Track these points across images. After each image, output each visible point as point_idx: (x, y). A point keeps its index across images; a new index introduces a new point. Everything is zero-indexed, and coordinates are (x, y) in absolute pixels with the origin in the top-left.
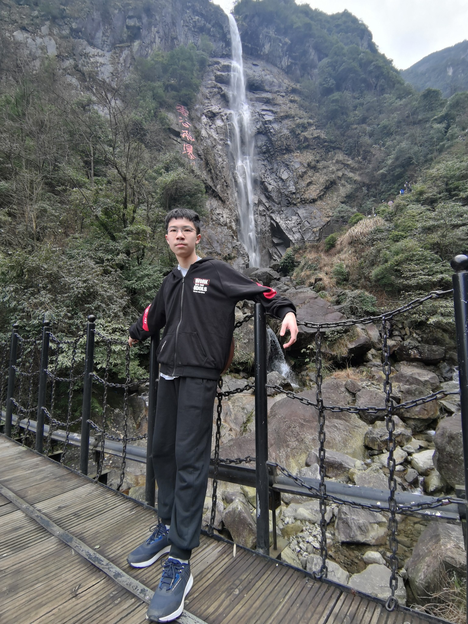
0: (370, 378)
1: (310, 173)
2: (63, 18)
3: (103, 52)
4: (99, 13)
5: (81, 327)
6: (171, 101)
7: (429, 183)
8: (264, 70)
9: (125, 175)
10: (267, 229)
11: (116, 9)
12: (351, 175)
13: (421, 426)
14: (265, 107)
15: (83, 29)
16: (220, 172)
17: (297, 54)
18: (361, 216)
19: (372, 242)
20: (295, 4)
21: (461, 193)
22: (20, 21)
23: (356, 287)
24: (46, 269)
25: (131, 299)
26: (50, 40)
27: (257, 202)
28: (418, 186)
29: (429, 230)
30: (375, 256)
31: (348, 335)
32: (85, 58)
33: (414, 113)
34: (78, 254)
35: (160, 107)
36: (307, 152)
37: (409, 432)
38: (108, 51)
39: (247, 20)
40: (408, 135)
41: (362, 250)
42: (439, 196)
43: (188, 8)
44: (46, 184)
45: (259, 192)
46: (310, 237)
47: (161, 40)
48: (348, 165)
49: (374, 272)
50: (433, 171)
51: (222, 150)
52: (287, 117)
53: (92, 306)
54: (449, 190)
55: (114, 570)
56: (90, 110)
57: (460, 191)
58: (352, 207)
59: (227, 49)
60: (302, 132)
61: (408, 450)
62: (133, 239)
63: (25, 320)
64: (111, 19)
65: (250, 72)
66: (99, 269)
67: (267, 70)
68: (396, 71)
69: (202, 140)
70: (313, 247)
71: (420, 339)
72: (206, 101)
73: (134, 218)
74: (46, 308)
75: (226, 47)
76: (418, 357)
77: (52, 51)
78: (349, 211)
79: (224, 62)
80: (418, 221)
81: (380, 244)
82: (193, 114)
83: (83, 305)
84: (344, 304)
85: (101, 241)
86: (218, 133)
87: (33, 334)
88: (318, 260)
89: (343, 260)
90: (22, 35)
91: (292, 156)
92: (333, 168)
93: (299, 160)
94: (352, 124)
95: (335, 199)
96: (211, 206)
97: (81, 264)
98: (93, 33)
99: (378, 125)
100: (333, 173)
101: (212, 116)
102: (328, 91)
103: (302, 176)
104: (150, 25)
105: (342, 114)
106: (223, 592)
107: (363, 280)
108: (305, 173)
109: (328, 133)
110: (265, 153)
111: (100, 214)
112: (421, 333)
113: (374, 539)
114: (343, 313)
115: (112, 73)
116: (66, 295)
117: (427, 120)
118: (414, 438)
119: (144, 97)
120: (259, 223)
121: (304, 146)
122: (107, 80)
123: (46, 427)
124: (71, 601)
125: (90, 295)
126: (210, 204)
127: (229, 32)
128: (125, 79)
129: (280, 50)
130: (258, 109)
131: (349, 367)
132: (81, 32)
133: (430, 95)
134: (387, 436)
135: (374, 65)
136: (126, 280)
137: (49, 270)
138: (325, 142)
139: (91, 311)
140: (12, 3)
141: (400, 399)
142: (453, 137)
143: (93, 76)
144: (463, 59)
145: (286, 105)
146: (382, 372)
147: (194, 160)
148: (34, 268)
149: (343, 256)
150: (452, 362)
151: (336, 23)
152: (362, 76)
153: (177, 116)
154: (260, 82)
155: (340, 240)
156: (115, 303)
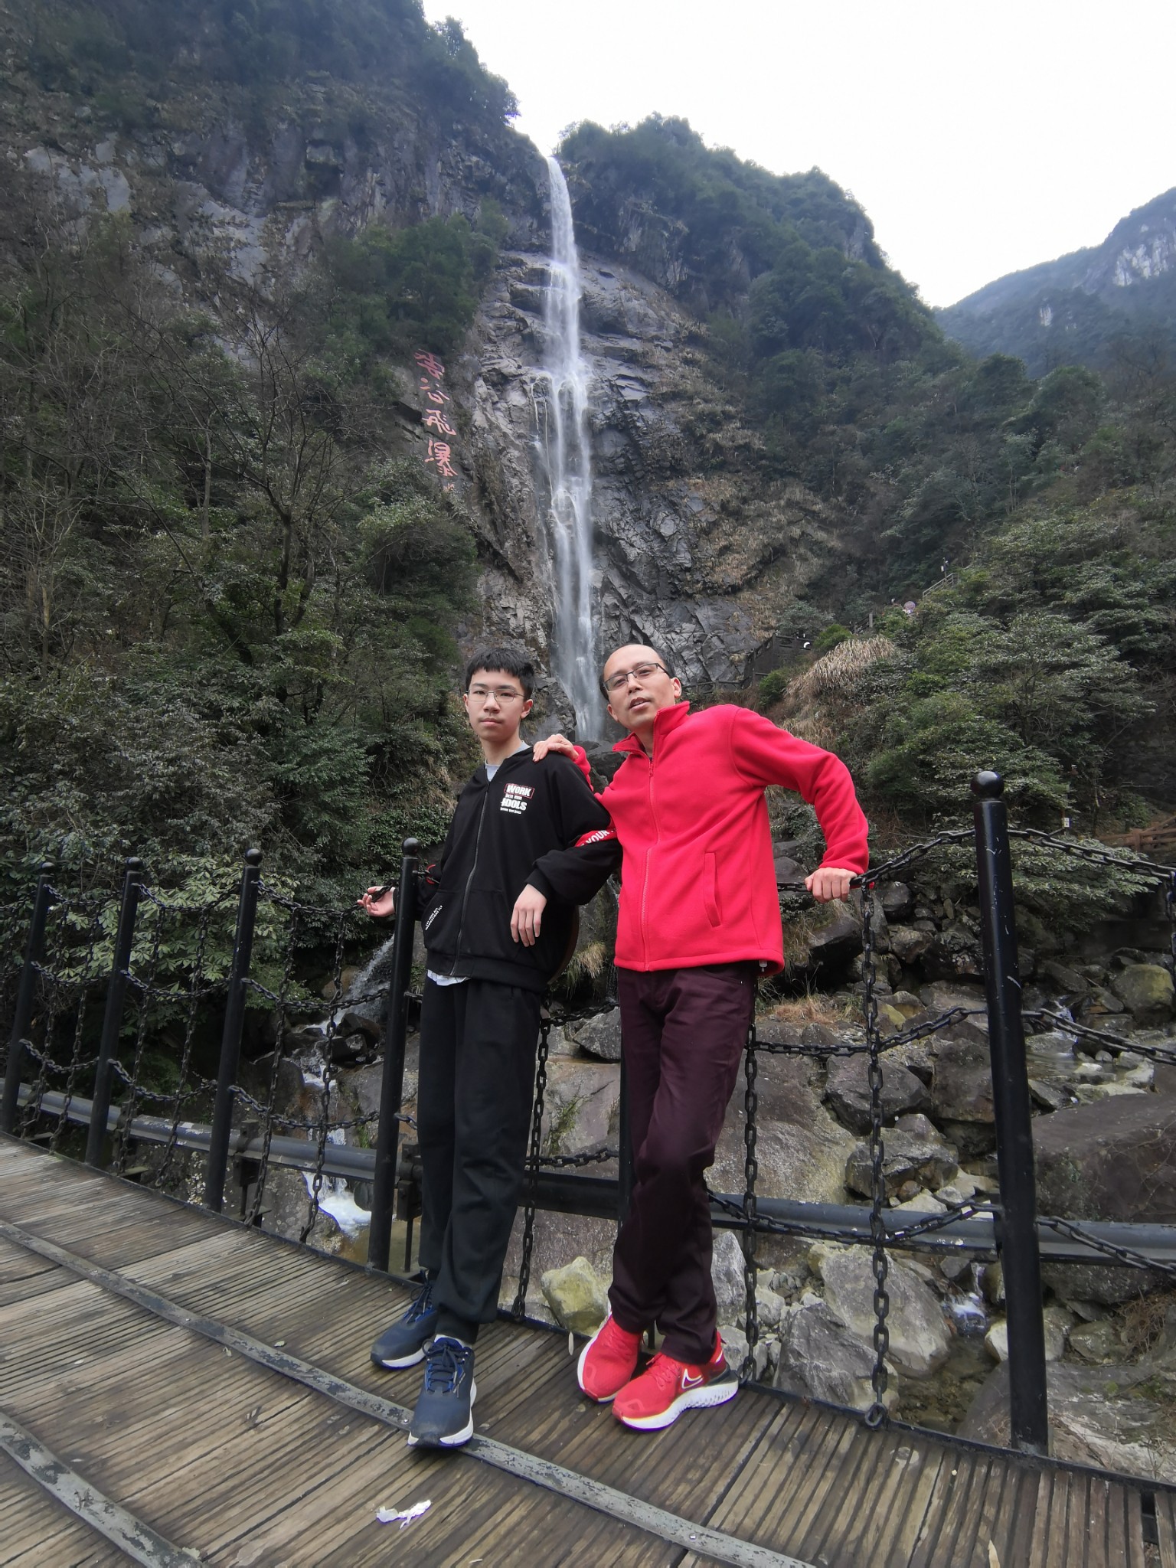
0: (862, 1021)
1: (726, 526)
2: (153, 127)
3: (244, 217)
4: (241, 126)
5: (153, 875)
6: (403, 341)
7: (997, 566)
8: (625, 288)
9: (289, 511)
11: (283, 120)
12: (821, 535)
13: (980, 1141)
14: (624, 371)
15: (200, 159)
16: (514, 510)
17: (703, 258)
18: (843, 631)
19: (867, 694)
20: (702, 147)
21: (1068, 594)
22: (45, 127)
24: (73, 728)
25: (283, 810)
26: (116, 176)
27: (599, 585)
28: (973, 572)
29: (994, 673)
30: (874, 728)
31: (810, 915)
32: (200, 226)
33: (963, 407)
34: (156, 692)
35: (377, 352)
36: (721, 477)
37: (950, 1156)
38: (258, 216)
39: (592, 175)
40: (949, 454)
41: (846, 713)
42: (1018, 596)
43: (455, 135)
44: (85, 517)
45: (604, 563)
46: (724, 675)
47: (387, 202)
48: (814, 514)
49: (873, 764)
50: (1005, 540)
51: (521, 459)
52: (676, 396)
53: (186, 823)
54: (1040, 586)
55: (327, 1380)
56: (202, 347)
57: (1065, 588)
58: (822, 609)
59: (542, 233)
60: (710, 431)
61: (949, 1200)
62: (297, 663)
63: (10, 853)
64: (270, 142)
65: (594, 290)
66: (207, 732)
67: (634, 288)
68: (924, 310)
69: (473, 434)
70: (730, 695)
71: (976, 928)
72: (488, 347)
73: (301, 612)
74: (66, 823)
75: (540, 228)
76: (973, 971)
77: (119, 203)
78: (816, 618)
79: (533, 262)
80: (970, 651)
81: (887, 700)
82: (456, 374)
83: (162, 820)
84: (801, 839)
85: (217, 663)
86: (511, 422)
90: (46, 159)
91: (686, 484)
92: (778, 517)
93: (701, 494)
94: (825, 423)
95: (783, 588)
96: (489, 588)
97: (165, 718)
98: (224, 170)
99: (883, 428)
100: (780, 528)
101: (501, 382)
102: (770, 346)
103: (706, 532)
104: (362, 166)
105: (803, 398)
106: (555, 1410)
108: (715, 524)
109: (767, 440)
110: (621, 473)
111: (218, 598)
112: (979, 914)
114: (800, 861)
115: (264, 266)
116: (120, 794)
117: (991, 425)
118: (964, 1169)
119: (339, 329)
120: (602, 634)
121: (714, 463)
122: (251, 281)
123: (114, 1111)
124: (245, 1435)
125: (181, 795)
126: (487, 583)
127: (548, 196)
128: (295, 281)
129: (664, 247)
130: (608, 375)
131: (812, 994)
132: (195, 165)
133: (999, 369)
134: (900, 1163)
135: (876, 294)
136: (273, 760)
137: (83, 729)
138: (762, 457)
139: (181, 836)
140: (30, 85)
141: (930, 1074)
142: (1050, 465)
143: (217, 270)
144: (1078, 289)
145: (675, 369)
146: (890, 1007)
147: (452, 479)
148: (45, 725)
149: (800, 724)
150: (1052, 986)
151: (794, 197)
152: (850, 317)
153: (415, 377)
154: (615, 314)
155: (793, 685)
156: (243, 817)
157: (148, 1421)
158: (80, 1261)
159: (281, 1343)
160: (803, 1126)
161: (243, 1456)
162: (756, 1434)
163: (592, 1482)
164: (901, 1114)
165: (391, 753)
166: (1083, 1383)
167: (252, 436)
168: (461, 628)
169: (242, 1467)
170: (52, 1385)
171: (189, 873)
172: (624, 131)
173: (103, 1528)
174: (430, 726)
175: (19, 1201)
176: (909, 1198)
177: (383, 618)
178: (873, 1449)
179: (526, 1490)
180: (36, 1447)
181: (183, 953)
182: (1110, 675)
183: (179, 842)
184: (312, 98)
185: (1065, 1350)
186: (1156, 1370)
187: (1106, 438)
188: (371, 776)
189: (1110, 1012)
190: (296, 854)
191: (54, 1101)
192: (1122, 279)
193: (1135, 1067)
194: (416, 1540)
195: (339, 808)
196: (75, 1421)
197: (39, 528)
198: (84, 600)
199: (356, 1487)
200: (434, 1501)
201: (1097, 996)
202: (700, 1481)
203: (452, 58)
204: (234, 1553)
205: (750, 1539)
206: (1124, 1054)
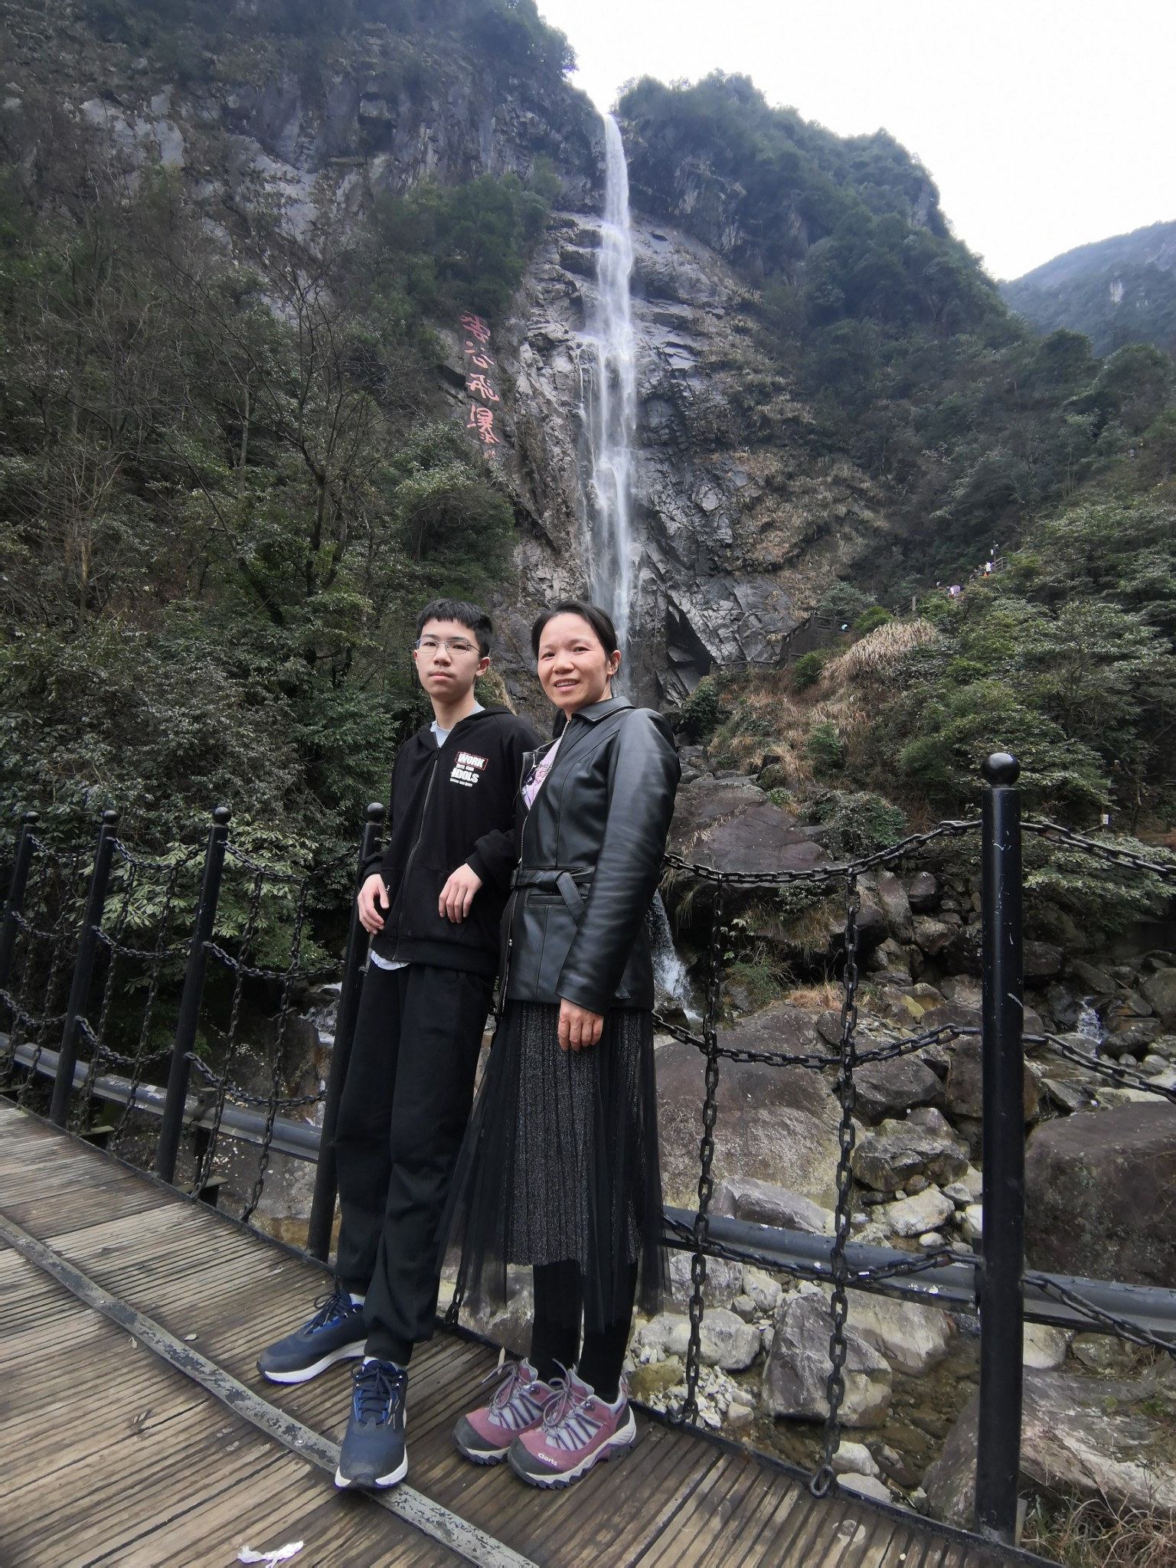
0: (879, 1011)
1: (769, 503)
2: (209, 79)
3: (296, 172)
4: (295, 79)
5: (175, 830)
6: (450, 303)
7: (1049, 551)
8: (678, 252)
9: (323, 470)
10: (658, 625)
11: (337, 73)
12: (867, 514)
14: (673, 338)
15: (254, 112)
16: (554, 479)
17: (760, 222)
18: (884, 614)
19: (905, 679)
20: (765, 106)
21: (1122, 582)
22: (102, 79)
23: (862, 786)
24: (102, 681)
25: (308, 772)
26: (171, 129)
27: (637, 560)
28: (1023, 557)
29: (1039, 662)
30: (909, 714)
31: (832, 901)
32: (252, 181)
33: (1023, 384)
34: (187, 649)
35: (423, 313)
36: (767, 451)
37: (962, 1152)
38: (309, 172)
39: (649, 133)
40: (1007, 433)
41: (882, 697)
42: (1070, 583)
43: (511, 90)
44: (125, 471)
45: (644, 537)
46: (760, 655)
47: (440, 159)
48: (862, 492)
49: (907, 751)
50: (1060, 525)
51: (563, 427)
52: (725, 365)
53: (209, 781)
54: (1094, 573)
55: (228, 1385)
56: (249, 305)
57: (1120, 576)
58: (865, 591)
59: (596, 194)
60: (758, 403)
61: (957, 1196)
62: (326, 624)
63: (36, 803)
64: (324, 95)
65: (646, 253)
66: (234, 691)
67: (687, 252)
68: (988, 282)
69: (516, 400)
70: (764, 678)
72: (536, 311)
73: (333, 574)
74: (92, 776)
75: (593, 188)
77: (173, 157)
78: (857, 600)
79: (584, 223)
80: (1016, 639)
81: (925, 686)
82: (502, 337)
83: (186, 777)
84: (828, 825)
85: (248, 622)
86: (556, 388)
88: (773, 711)
89: (835, 717)
90: (101, 112)
91: (731, 457)
92: (824, 494)
93: (745, 468)
94: (878, 397)
95: (826, 568)
96: (526, 558)
97: (193, 676)
98: (277, 123)
99: (939, 403)
100: (824, 505)
101: (546, 347)
102: (825, 315)
103: (750, 508)
104: (416, 121)
105: (856, 370)
107: (878, 769)
108: (758, 500)
109: (817, 414)
110: (665, 444)
111: (250, 557)
113: (855, 1411)
114: (826, 846)
115: (314, 224)
116: (146, 748)
117: (1053, 403)
118: (974, 1166)
119: (385, 288)
120: (638, 609)
121: (761, 436)
122: (300, 238)
124: (127, 1442)
125: (206, 752)
126: (525, 553)
127: (603, 156)
128: (344, 239)
129: (720, 209)
130: (657, 341)
131: (830, 980)
132: (248, 118)
133: (1064, 346)
134: (908, 1156)
135: (938, 264)
136: (299, 722)
137: (111, 683)
138: (811, 432)
139: (204, 793)
140: (87, 35)
141: (946, 1069)
142: (1111, 448)
143: (267, 226)
144: (1152, 265)
145: (726, 337)
146: (909, 999)
147: (494, 446)
148: (75, 677)
149: (834, 708)
150: (1079, 985)
151: (857, 160)
152: (910, 287)
153: (461, 340)
154: (667, 279)
155: (829, 668)
156: (267, 777)
157: (31, 1415)
158: (11, 1228)
159: (192, 1337)
160: (812, 1113)
161: (117, 1467)
162: (684, 1490)
164: (913, 1107)
166: (1081, 1396)
168: (497, 597)
169: (113, 1479)
172: (684, 88)
176: (915, 1192)
177: (417, 584)
178: (814, 1520)
179: (412, 1540)
182: (1161, 669)
183: (202, 799)
184: (368, 51)
185: (1066, 1357)
186: (1159, 1388)
187: (1172, 422)
188: (397, 742)
189: (1138, 1016)
190: (319, 816)
191: (26, 1052)
193: (1159, 1073)
195: (363, 773)
197: (79, 481)
198: (122, 555)
200: (307, 1542)
201: (1125, 999)
203: (511, 11)
206: (1150, 1058)
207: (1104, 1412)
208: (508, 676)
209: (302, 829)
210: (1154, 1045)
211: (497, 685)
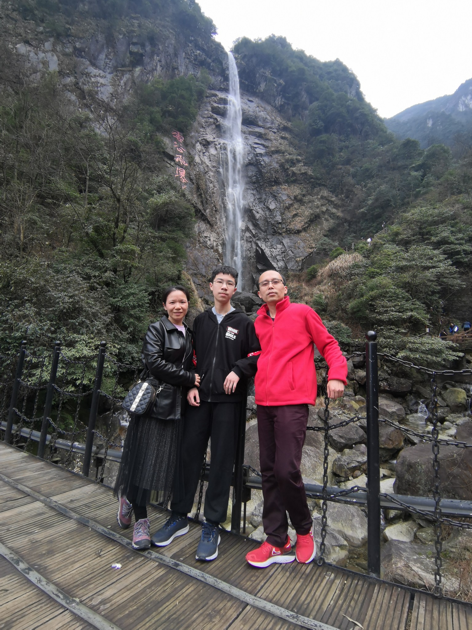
0: (342, 407)
1: (296, 206)
2: (68, 36)
3: (104, 74)
4: (104, 36)
5: (63, 342)
6: (167, 127)
7: (404, 226)
8: (258, 107)
9: (120, 197)
10: (253, 255)
11: (120, 34)
12: (334, 211)
13: (386, 456)
14: (257, 141)
15: (87, 49)
16: (210, 197)
17: (290, 95)
18: (341, 250)
19: (350, 276)
20: (291, 49)
21: (433, 238)
22: (24, 35)
23: (334, 319)
24: (32, 283)
25: (115, 317)
26: (53, 55)
27: (244, 228)
28: (395, 228)
29: (401, 269)
30: (352, 290)
32: (86, 77)
33: (394, 160)
34: (65, 268)
35: (157, 131)
36: (295, 186)
38: (109, 73)
39: (246, 60)
40: (387, 179)
41: (341, 283)
42: (413, 238)
43: (191, 42)
44: (38, 196)
45: (246, 219)
46: (293, 266)
47: (162, 69)
48: (332, 202)
49: (351, 304)
50: (409, 215)
51: (214, 176)
52: (277, 152)
53: (76, 322)
54: (422, 234)
56: (86, 127)
57: (432, 235)
58: (334, 241)
59: (225, 83)
60: (291, 167)
62: (121, 258)
63: (7, 332)
64: (115, 43)
65: (246, 107)
66: (85, 285)
67: (262, 107)
68: (380, 119)
69: (195, 165)
70: (295, 276)
71: (389, 372)
72: (202, 130)
73: (124, 237)
74: (29, 320)
75: (224, 81)
76: (387, 388)
77: (54, 67)
78: (331, 244)
79: (221, 95)
80: (392, 260)
81: (358, 279)
82: (189, 140)
83: (67, 320)
85: (90, 257)
86: (210, 161)
87: (14, 346)
88: (299, 289)
89: (323, 291)
90: (24, 48)
91: (281, 188)
92: (317, 203)
93: (286, 192)
94: (338, 164)
95: (318, 232)
96: (199, 229)
97: (69, 279)
98: (96, 54)
99: (361, 167)
100: (318, 207)
101: (206, 144)
102: (316, 132)
103: (288, 208)
104: (153, 53)
105: (329, 154)
107: (340, 312)
108: (291, 205)
109: (314, 171)
110: (254, 183)
111: (90, 231)
112: (391, 366)
113: (335, 561)
115: (112, 94)
116: (51, 309)
117: (405, 167)
119: (141, 120)
120: (245, 248)
121: (292, 180)
122: (106, 100)
123: (49, 437)
124: (96, 559)
125: (75, 310)
126: (199, 226)
127: (228, 68)
128: (124, 101)
129: (275, 90)
130: (250, 142)
131: (323, 396)
132: (84, 52)
133: (409, 145)
134: (353, 463)
135: (360, 112)
136: (111, 297)
137: (36, 283)
138: (312, 178)
139: (74, 327)
140: (18, 17)
142: (428, 185)
143: (92, 95)
144: (443, 112)
145: (278, 141)
146: (353, 402)
147: (186, 184)
148: (21, 281)
149: (323, 288)
150: (418, 395)
151: (328, 71)
152: (349, 121)
153: (172, 141)
154: (254, 117)
155: (320, 272)
156: (99, 320)
157: (62, 553)
158: (36, 494)
159: (109, 527)
160: (316, 447)
161: (95, 567)
163: (217, 580)
164: (355, 444)
165: (158, 295)
166: (418, 551)
167: (105, 164)
168: (188, 244)
169: (95, 570)
170: (27, 540)
171: (77, 341)
172: (260, 42)
173: (46, 590)
174: (174, 284)
175: (13, 470)
176: (357, 477)
177: (157, 240)
178: (318, 572)
179: (194, 581)
180: (22, 561)
181: (74, 373)
182: (448, 272)
183: (73, 329)
184: (133, 26)
185: (415, 538)
186: (448, 547)
187: (451, 175)
188: (150, 304)
189: (441, 406)
190: (120, 334)
191: (26, 431)
192: (461, 108)
193: (449, 428)
194: (155, 597)
195: (137, 317)
196: (35, 553)
197: (20, 200)
198: (38, 230)
199: (134, 579)
202: (255, 581)
203: (190, 10)
204: (91, 600)
205: (270, 601)
206: (446, 423)
207: (427, 557)
208: (193, 276)
209: (113, 340)
210: (447, 418)
211: (189, 280)
